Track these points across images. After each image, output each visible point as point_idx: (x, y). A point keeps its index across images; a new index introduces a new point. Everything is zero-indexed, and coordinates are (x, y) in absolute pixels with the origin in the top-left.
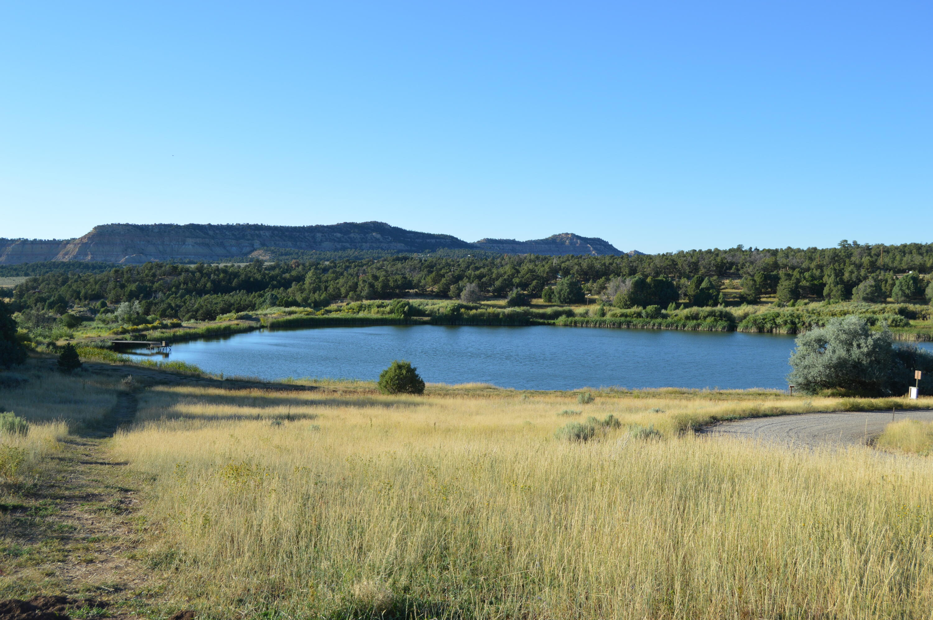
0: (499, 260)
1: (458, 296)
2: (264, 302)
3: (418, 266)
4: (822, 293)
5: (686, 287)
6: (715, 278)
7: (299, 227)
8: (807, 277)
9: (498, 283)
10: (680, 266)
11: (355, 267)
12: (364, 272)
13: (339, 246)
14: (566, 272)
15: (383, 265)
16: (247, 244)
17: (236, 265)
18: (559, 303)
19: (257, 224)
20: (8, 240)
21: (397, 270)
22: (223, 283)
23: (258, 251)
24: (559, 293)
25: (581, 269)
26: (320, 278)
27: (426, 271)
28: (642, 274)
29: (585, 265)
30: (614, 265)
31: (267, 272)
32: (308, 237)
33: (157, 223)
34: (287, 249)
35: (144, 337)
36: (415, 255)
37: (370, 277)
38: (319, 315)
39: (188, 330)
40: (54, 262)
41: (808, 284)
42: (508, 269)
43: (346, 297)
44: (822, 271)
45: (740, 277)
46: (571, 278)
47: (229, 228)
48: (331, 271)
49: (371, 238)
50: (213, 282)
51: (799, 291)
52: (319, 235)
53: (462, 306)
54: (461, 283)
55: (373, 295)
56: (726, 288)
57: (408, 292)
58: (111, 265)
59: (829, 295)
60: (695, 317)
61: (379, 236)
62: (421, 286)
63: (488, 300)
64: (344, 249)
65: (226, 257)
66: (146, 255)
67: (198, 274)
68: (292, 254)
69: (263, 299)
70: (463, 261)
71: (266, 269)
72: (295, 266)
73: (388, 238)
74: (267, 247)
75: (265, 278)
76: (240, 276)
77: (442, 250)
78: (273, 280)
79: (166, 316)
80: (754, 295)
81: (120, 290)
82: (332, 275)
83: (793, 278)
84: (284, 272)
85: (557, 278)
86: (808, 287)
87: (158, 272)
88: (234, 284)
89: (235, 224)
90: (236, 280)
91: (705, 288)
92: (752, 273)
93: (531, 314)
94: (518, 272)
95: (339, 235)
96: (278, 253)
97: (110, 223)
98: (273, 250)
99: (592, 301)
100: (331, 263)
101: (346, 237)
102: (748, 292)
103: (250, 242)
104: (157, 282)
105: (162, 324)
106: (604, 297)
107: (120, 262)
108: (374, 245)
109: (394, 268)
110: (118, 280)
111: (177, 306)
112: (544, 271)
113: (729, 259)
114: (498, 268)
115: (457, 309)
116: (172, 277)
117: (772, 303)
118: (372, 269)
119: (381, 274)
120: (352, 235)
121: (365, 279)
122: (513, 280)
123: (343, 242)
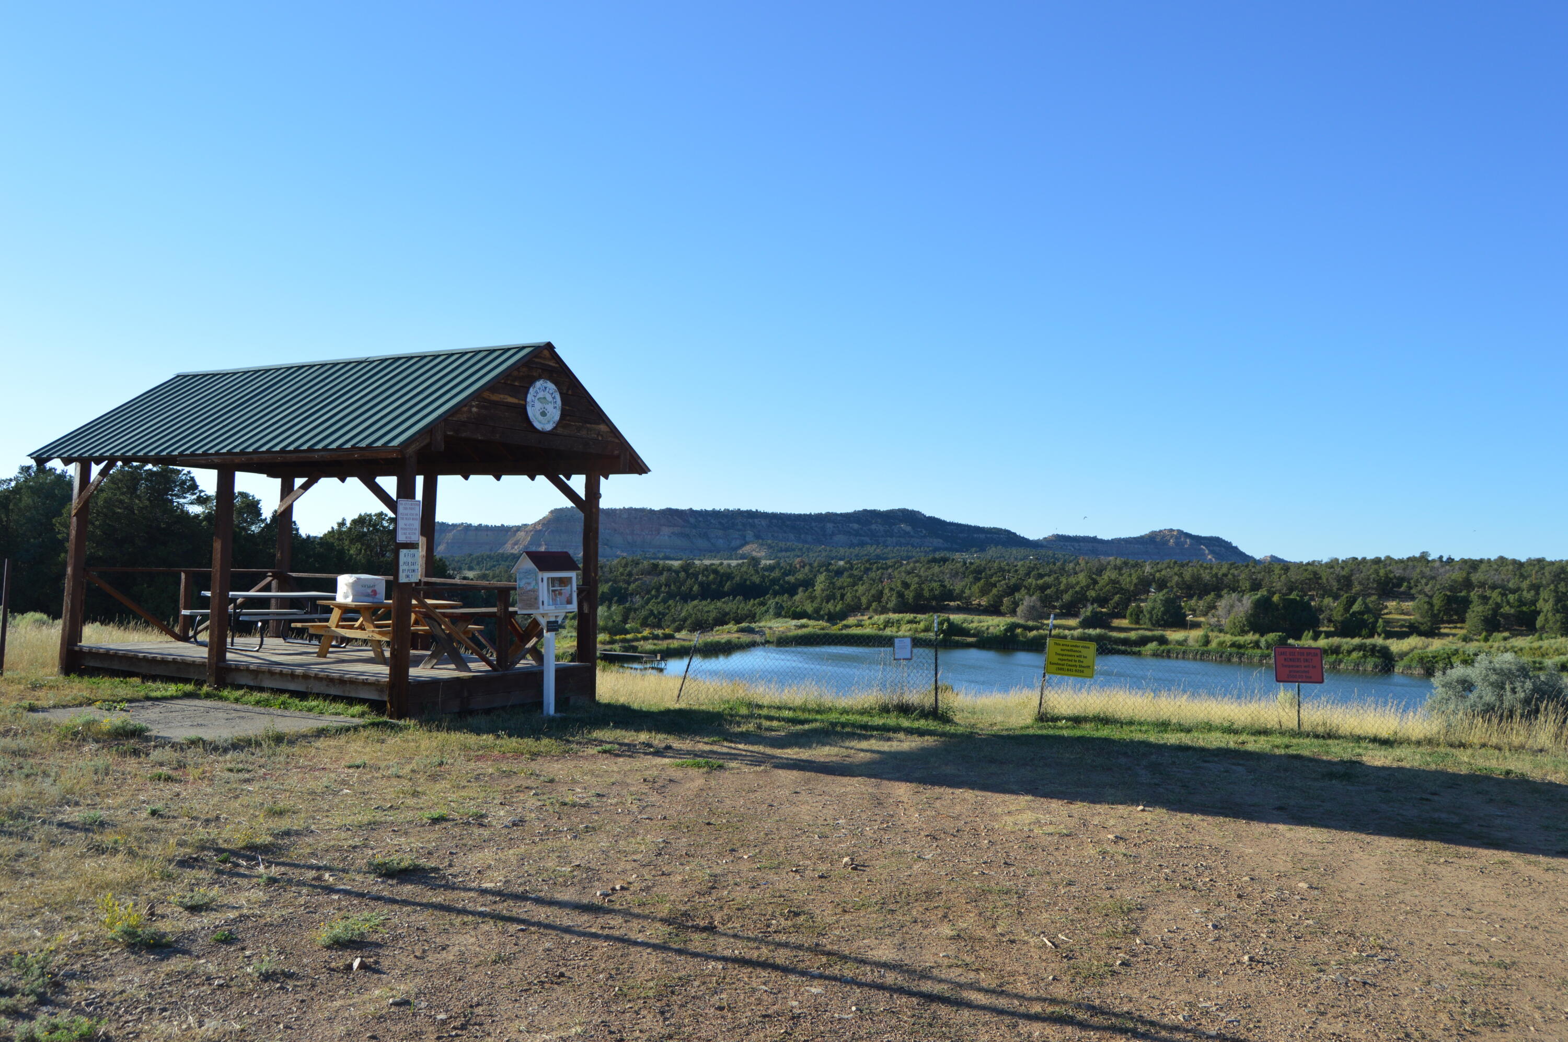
0: (1071, 565)
1: (1013, 612)
2: (766, 612)
3: (961, 570)
4: (1535, 624)
5: (1331, 610)
6: (1374, 598)
7: (805, 515)
8: (1511, 601)
9: (1067, 597)
10: (1325, 581)
11: (878, 569)
12: (890, 577)
13: (855, 541)
14: (1162, 585)
15: (914, 569)
16: (737, 536)
17: (725, 562)
18: (1150, 626)
20: (448, 525)
21: (933, 575)
22: (714, 587)
23: (751, 546)
24: (1150, 612)
25: (1183, 581)
26: (833, 583)
27: (971, 578)
28: (1269, 591)
29: (1187, 575)
30: (1230, 576)
31: (766, 573)
34: (788, 544)
35: (635, 649)
36: (957, 556)
37: (899, 584)
38: (834, 630)
39: (683, 643)
40: (503, 554)
41: (1512, 611)
42: (1082, 578)
43: (867, 608)
44: (1538, 593)
45: (1412, 598)
46: (1167, 593)
47: (715, 514)
48: (846, 574)
49: (899, 531)
50: (701, 584)
51: (1499, 621)
52: (830, 526)
53: (1018, 626)
54: (1017, 595)
55: (903, 608)
56: (1390, 613)
57: (948, 605)
59: (1543, 628)
60: (1336, 650)
61: (909, 529)
62: (965, 598)
63: (1053, 619)
64: (862, 544)
65: (711, 552)
66: (611, 547)
67: (682, 575)
68: (794, 550)
69: (765, 608)
70: (1023, 566)
71: (764, 569)
72: (801, 567)
73: (921, 532)
74: (763, 539)
75: (764, 581)
77: (994, 549)
78: (775, 584)
79: (647, 626)
80: (1429, 624)
82: (849, 580)
83: (1491, 601)
84: (786, 574)
85: (1150, 592)
86: (1513, 615)
87: (635, 571)
88: (726, 588)
90: (729, 583)
91: (1358, 612)
92: (1429, 594)
93: (1110, 639)
94: (1095, 582)
95: (856, 526)
96: (778, 549)
98: (770, 545)
99: (1196, 625)
100: (846, 563)
101: (865, 528)
102: (1420, 620)
103: (741, 533)
104: (634, 582)
105: (653, 634)
106: (1213, 620)
108: (902, 540)
109: (929, 573)
111: (659, 613)
112: (1131, 582)
113: (1398, 573)
114: (1069, 576)
115: (1012, 627)
116: (652, 577)
117: (1454, 635)
118: (900, 573)
119: (914, 581)
120: (873, 527)
121: (893, 586)
122: (1088, 593)
123: (861, 535)
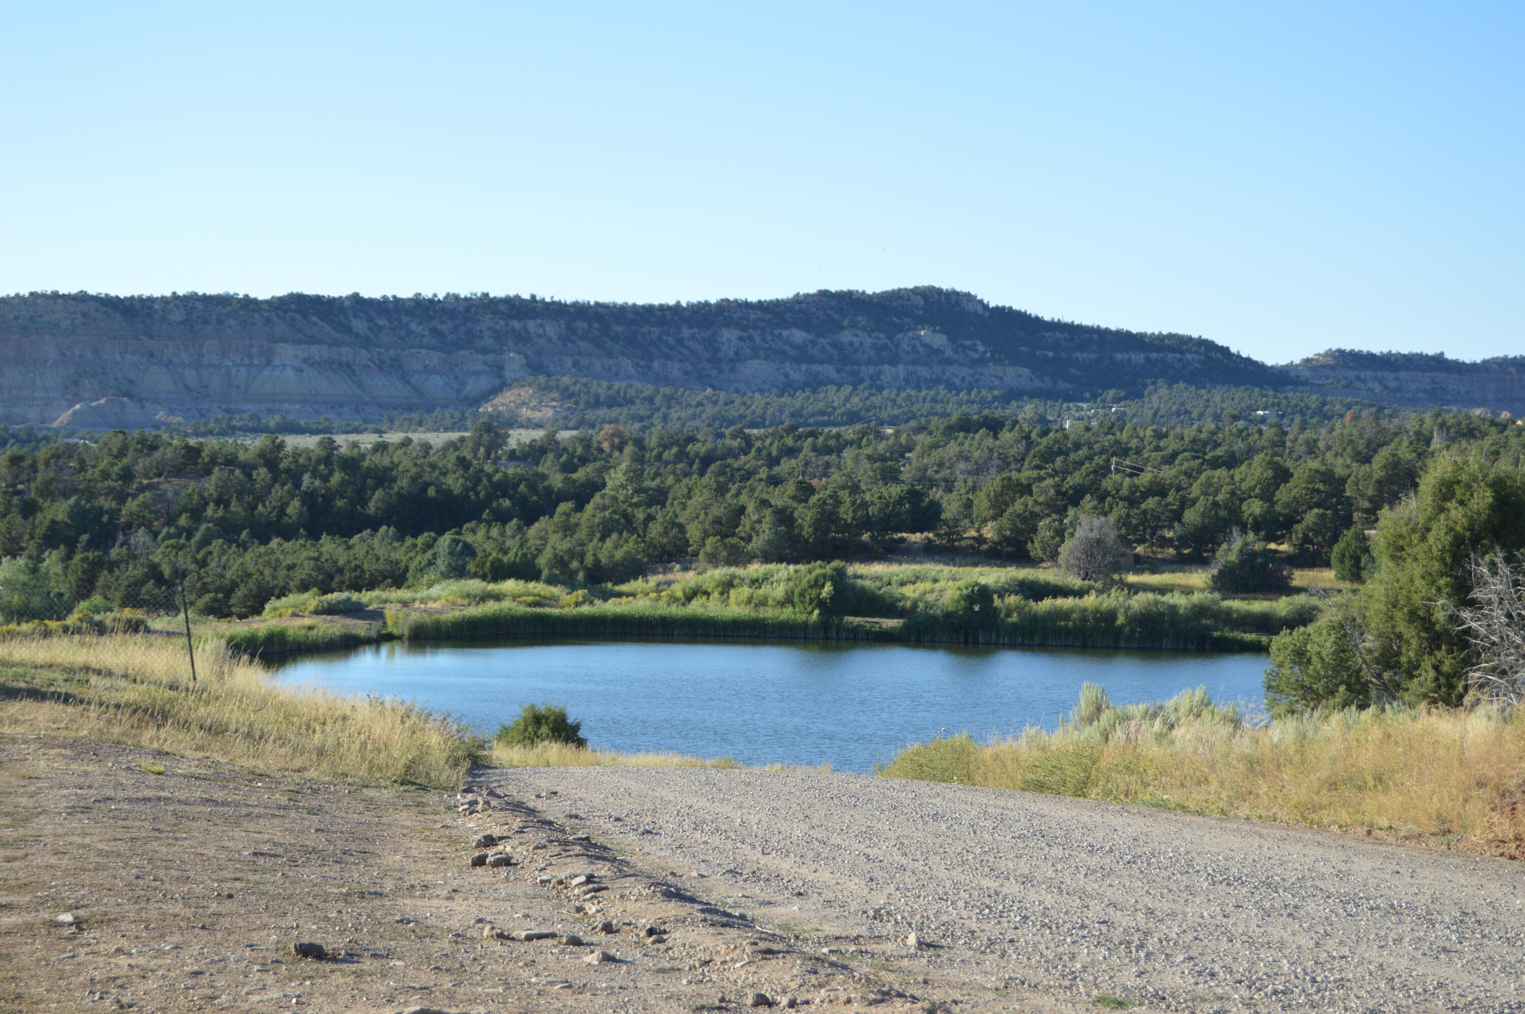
1: (1054, 556)
2: (430, 563)
3: (1013, 451)
7: (663, 308)
9: (1196, 516)
13: (797, 375)
16: (479, 367)
17: (420, 438)
19: (518, 297)
22: (340, 503)
23: (516, 391)
26: (660, 491)
32: (692, 344)
33: (180, 293)
34: (617, 385)
38: (569, 605)
43: (697, 551)
49: (914, 347)
50: (309, 498)
52: (729, 336)
54: (1071, 513)
55: (785, 549)
57: (902, 540)
58: (23, 436)
61: (939, 340)
62: (949, 522)
63: (1153, 572)
64: (815, 384)
65: (410, 409)
66: (141, 401)
67: (262, 474)
68: (631, 402)
69: (429, 554)
71: (513, 456)
72: (613, 447)
73: (973, 348)
74: (549, 375)
75: (474, 488)
76: (394, 480)
77: (1164, 391)
78: (505, 495)
81: (19, 519)
87: (140, 466)
88: (372, 507)
89: (441, 296)
90: (379, 493)
95: (799, 336)
96: (584, 398)
97: (25, 292)
98: (567, 389)
101: (823, 341)
103: (489, 358)
104: (135, 496)
107: (55, 425)
108: (923, 371)
110: (20, 487)
116: (182, 481)
120: (846, 337)
122: (1244, 507)
123: (812, 360)
